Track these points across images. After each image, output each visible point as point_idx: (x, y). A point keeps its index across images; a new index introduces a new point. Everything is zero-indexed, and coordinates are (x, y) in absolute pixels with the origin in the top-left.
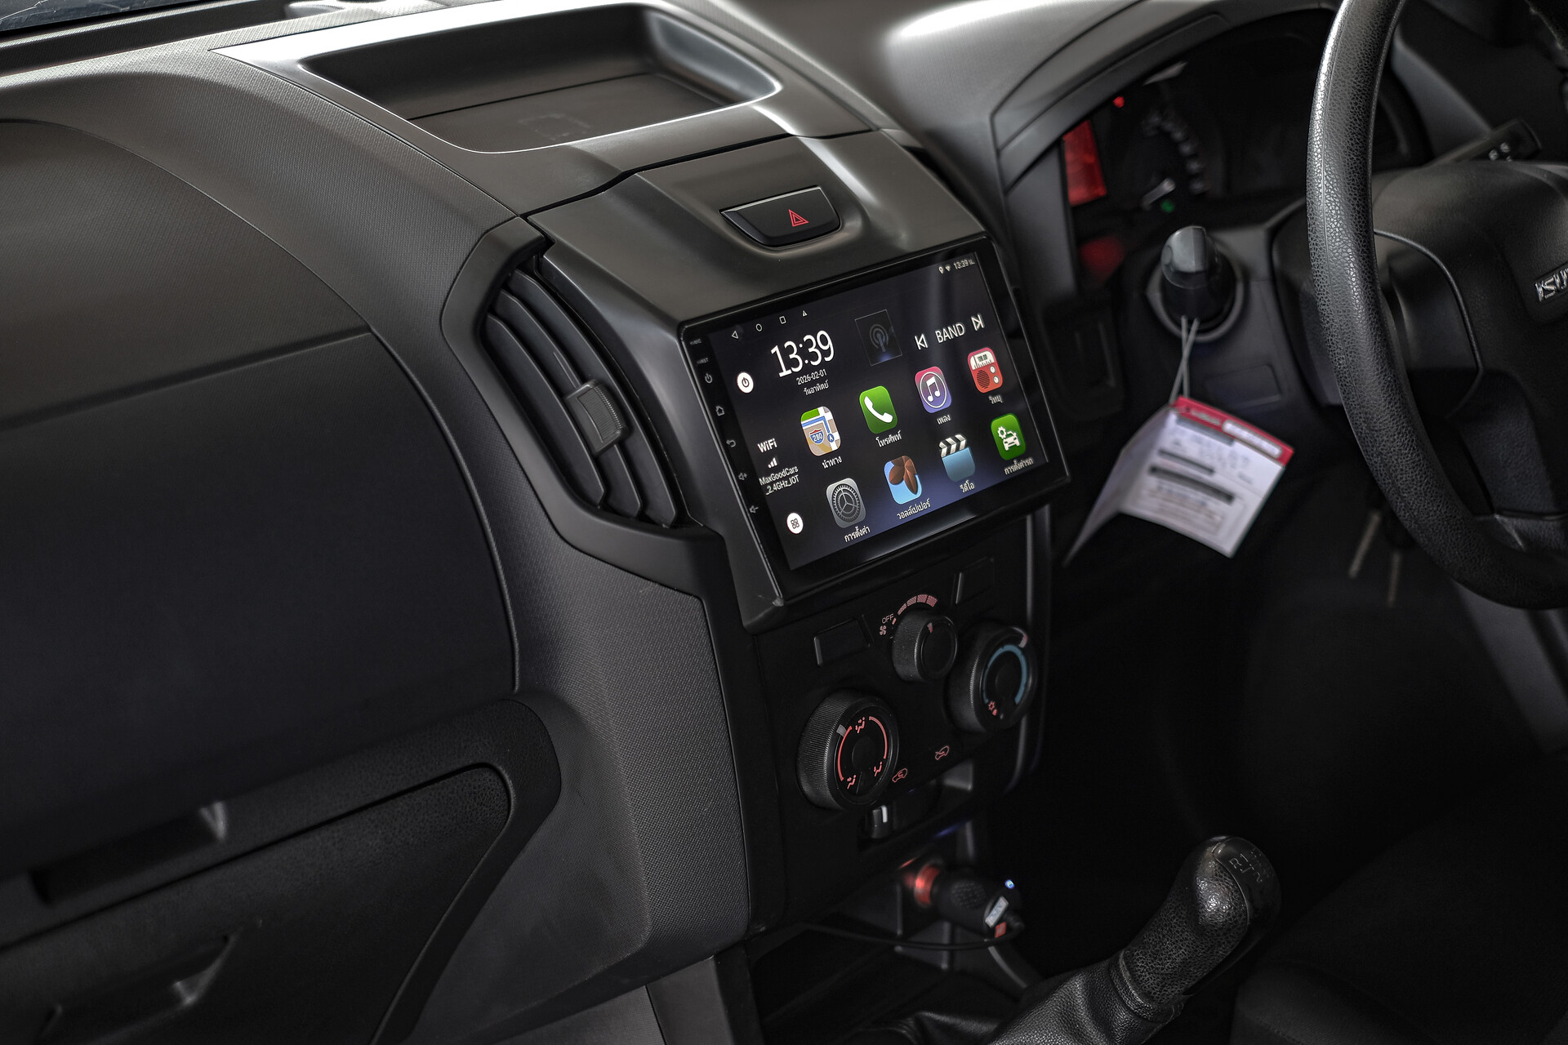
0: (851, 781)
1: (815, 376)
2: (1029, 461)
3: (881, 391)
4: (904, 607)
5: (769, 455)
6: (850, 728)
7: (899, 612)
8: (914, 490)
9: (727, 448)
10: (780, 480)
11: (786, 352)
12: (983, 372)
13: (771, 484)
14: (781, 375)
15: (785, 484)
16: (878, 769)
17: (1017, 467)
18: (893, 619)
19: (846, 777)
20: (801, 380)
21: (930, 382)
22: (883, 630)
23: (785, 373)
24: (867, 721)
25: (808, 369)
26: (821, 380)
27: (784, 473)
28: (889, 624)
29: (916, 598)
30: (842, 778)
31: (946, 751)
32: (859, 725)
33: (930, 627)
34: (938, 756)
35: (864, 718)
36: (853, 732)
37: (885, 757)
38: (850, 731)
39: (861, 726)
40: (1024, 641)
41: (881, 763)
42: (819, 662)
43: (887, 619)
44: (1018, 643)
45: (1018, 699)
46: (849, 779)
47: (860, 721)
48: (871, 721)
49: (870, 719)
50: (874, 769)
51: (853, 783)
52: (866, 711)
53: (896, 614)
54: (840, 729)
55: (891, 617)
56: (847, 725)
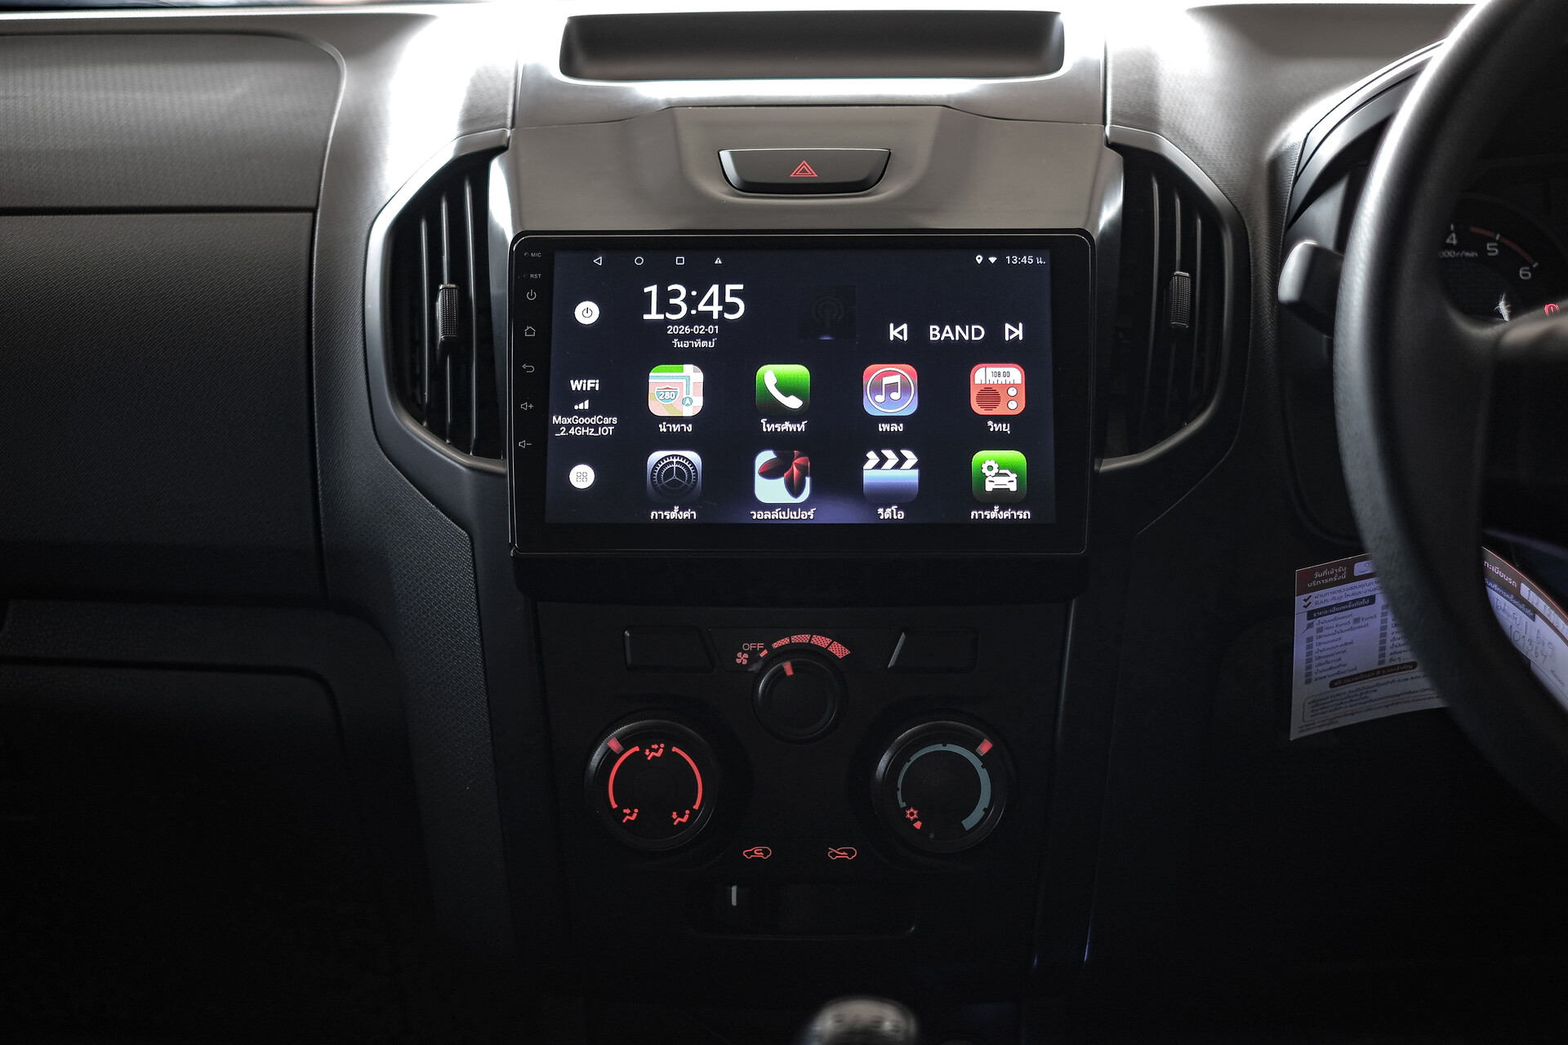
0: (631, 815)
1: (699, 329)
2: (1023, 514)
3: (799, 372)
4: (785, 641)
5: (581, 396)
6: (637, 749)
7: (775, 645)
8: (794, 489)
9: (518, 371)
10: (585, 426)
11: (664, 296)
12: (991, 394)
13: (568, 427)
14: (646, 317)
15: (591, 432)
16: (681, 815)
17: (997, 514)
18: (761, 650)
19: (621, 806)
20: (671, 330)
21: (887, 380)
22: (742, 659)
23: (654, 315)
24: (667, 750)
25: (688, 320)
26: (706, 337)
27: (595, 420)
28: (753, 654)
29: (808, 636)
30: (615, 806)
31: (850, 853)
32: (652, 750)
33: (788, 667)
34: (834, 854)
35: (662, 745)
36: (641, 754)
37: (696, 807)
38: (636, 752)
39: (655, 752)
40: (985, 747)
41: (687, 812)
42: (629, 662)
43: (751, 647)
44: (973, 748)
45: (969, 823)
46: (627, 811)
47: (655, 746)
48: (676, 753)
49: (674, 749)
50: (674, 815)
51: (633, 818)
52: (670, 739)
53: (768, 646)
54: (613, 744)
55: (759, 646)
56: (626, 742)
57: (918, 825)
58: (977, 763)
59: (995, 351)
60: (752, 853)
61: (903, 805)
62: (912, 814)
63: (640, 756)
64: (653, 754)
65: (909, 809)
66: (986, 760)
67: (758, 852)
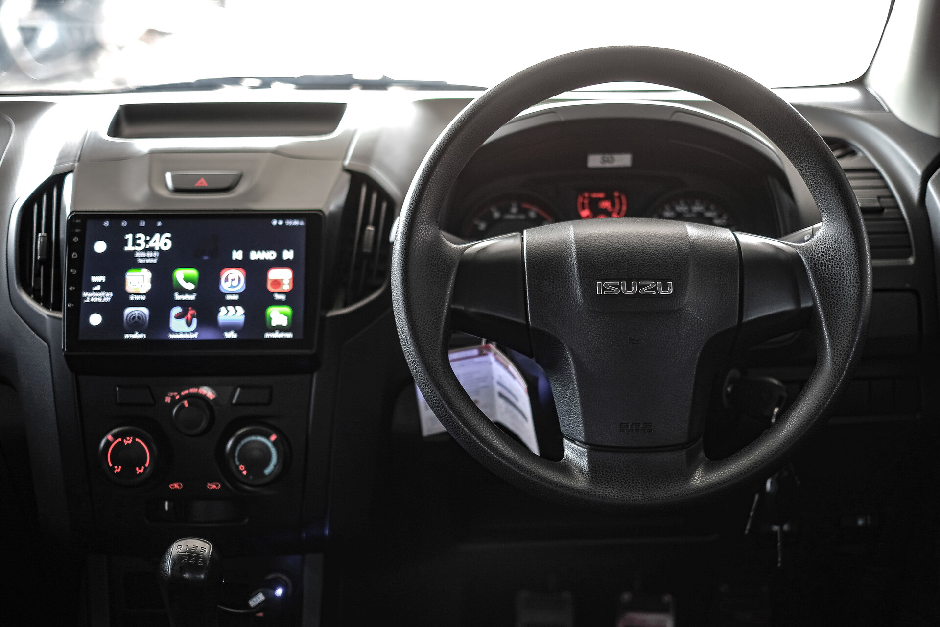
0: (118, 469)
1: (150, 254)
2: (289, 335)
3: (193, 273)
4: (187, 392)
5: (96, 284)
6: (120, 440)
7: (183, 394)
8: (189, 324)
9: (69, 273)
10: (98, 297)
11: (134, 239)
12: (277, 283)
13: (90, 298)
14: (126, 249)
15: (100, 300)
16: (140, 469)
17: (277, 335)
18: (177, 396)
19: (114, 465)
20: (137, 255)
21: (231, 276)
22: (168, 400)
23: (129, 248)
24: (134, 440)
25: (145, 250)
26: (153, 258)
27: (102, 294)
28: (173, 398)
29: (197, 390)
30: (111, 465)
31: (217, 486)
32: (126, 440)
33: (186, 403)
34: (210, 487)
35: (131, 438)
36: (122, 442)
37: (147, 465)
38: (120, 442)
39: (128, 441)
40: (273, 438)
41: (143, 467)
42: (119, 401)
43: (172, 394)
44: (267, 436)
45: (268, 471)
46: (116, 467)
47: (128, 438)
48: (137, 442)
49: (137, 440)
50: (137, 469)
51: (119, 470)
52: (135, 435)
53: (179, 394)
54: (109, 437)
55: (175, 394)
56: (115, 437)
57: (245, 473)
58: (270, 445)
59: (279, 263)
60: (174, 486)
61: (238, 463)
62: (242, 467)
63: (122, 443)
64: (128, 442)
65: (240, 465)
66: (275, 443)
67: (176, 486)
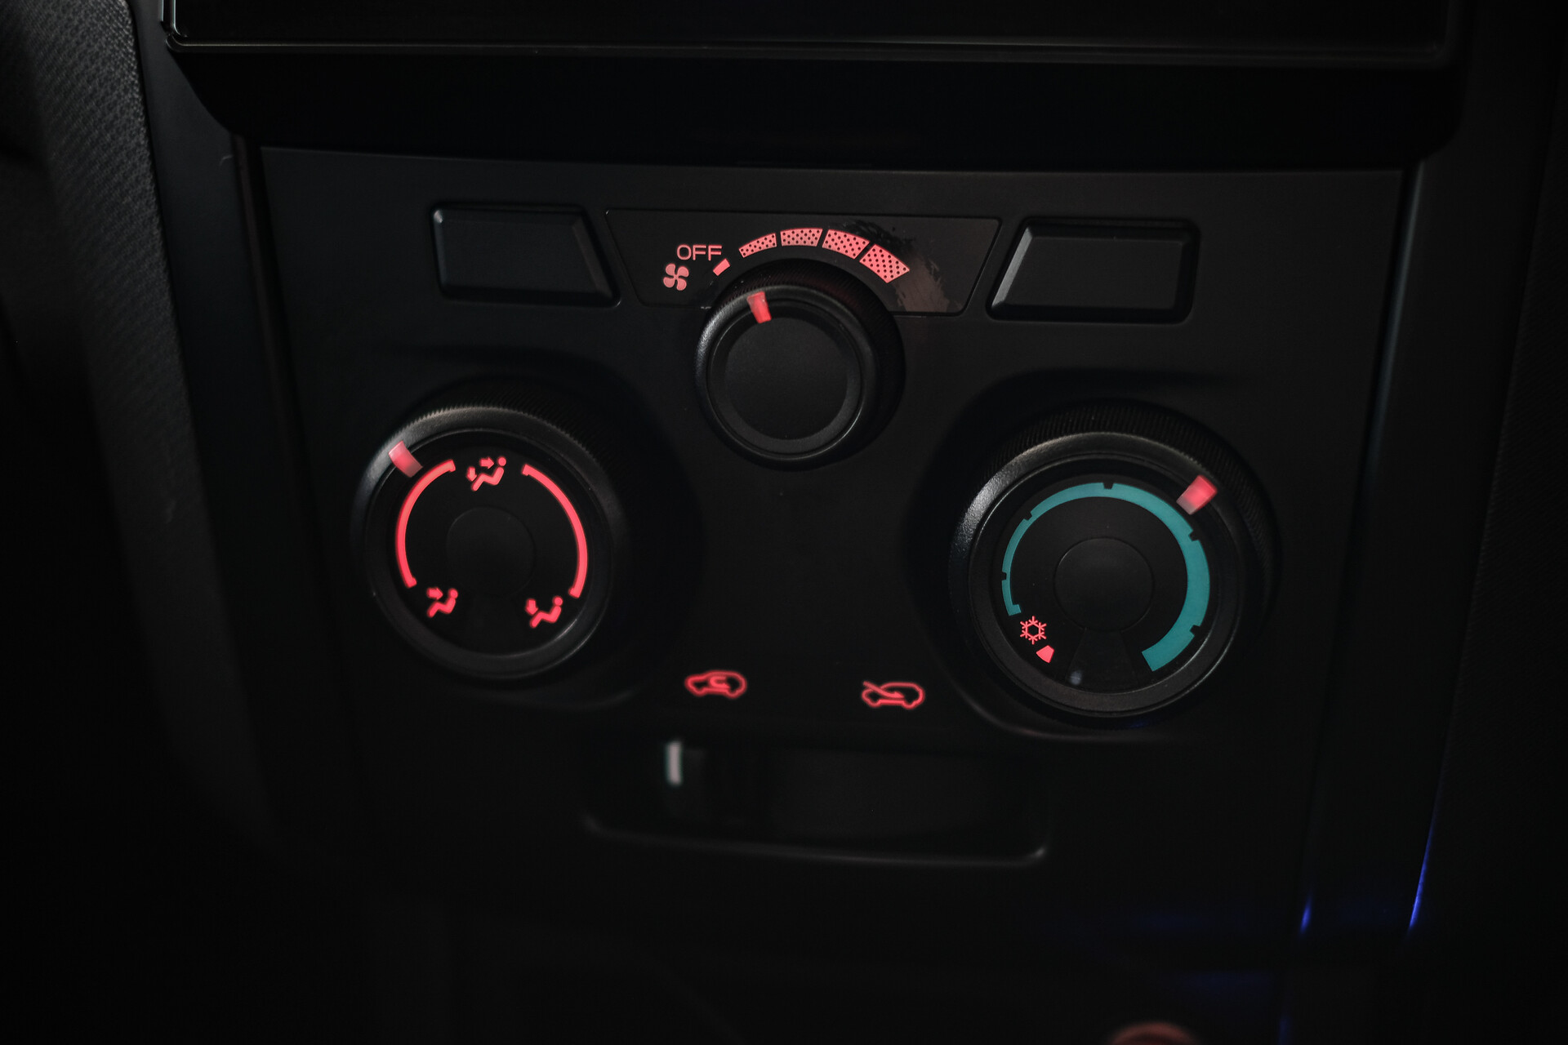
0: (443, 600)
4: (767, 242)
6: (449, 466)
7: (747, 250)
16: (545, 606)
18: (717, 260)
19: (424, 582)
22: (676, 277)
24: (512, 471)
28: (701, 267)
29: (816, 233)
30: (410, 581)
31: (910, 695)
32: (480, 470)
33: (758, 302)
34: (875, 696)
35: (502, 461)
36: (458, 478)
37: (576, 591)
38: (447, 474)
39: (488, 475)
40: (1198, 495)
41: (558, 601)
42: (444, 278)
43: (694, 251)
44: (1171, 491)
45: (1158, 655)
46: (435, 593)
47: (487, 463)
48: (530, 479)
49: (528, 470)
50: (532, 606)
51: (449, 607)
52: (518, 451)
53: (731, 253)
54: (395, 452)
55: (713, 250)
56: (426, 452)
57: (1046, 654)
58: (1181, 530)
60: (705, 684)
61: (1014, 609)
62: (1033, 629)
63: (456, 480)
64: (483, 478)
65: (1026, 618)
66: (1201, 522)
67: (717, 682)
